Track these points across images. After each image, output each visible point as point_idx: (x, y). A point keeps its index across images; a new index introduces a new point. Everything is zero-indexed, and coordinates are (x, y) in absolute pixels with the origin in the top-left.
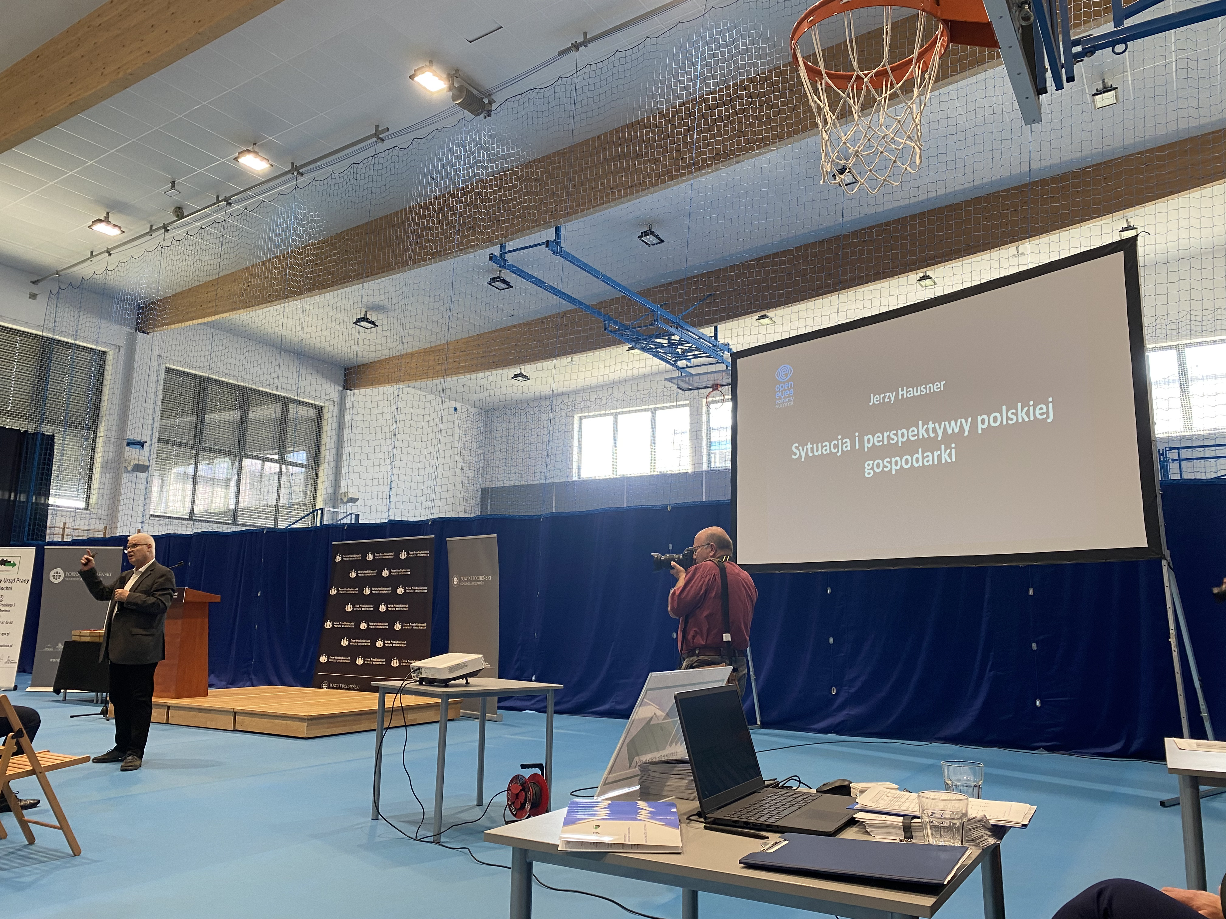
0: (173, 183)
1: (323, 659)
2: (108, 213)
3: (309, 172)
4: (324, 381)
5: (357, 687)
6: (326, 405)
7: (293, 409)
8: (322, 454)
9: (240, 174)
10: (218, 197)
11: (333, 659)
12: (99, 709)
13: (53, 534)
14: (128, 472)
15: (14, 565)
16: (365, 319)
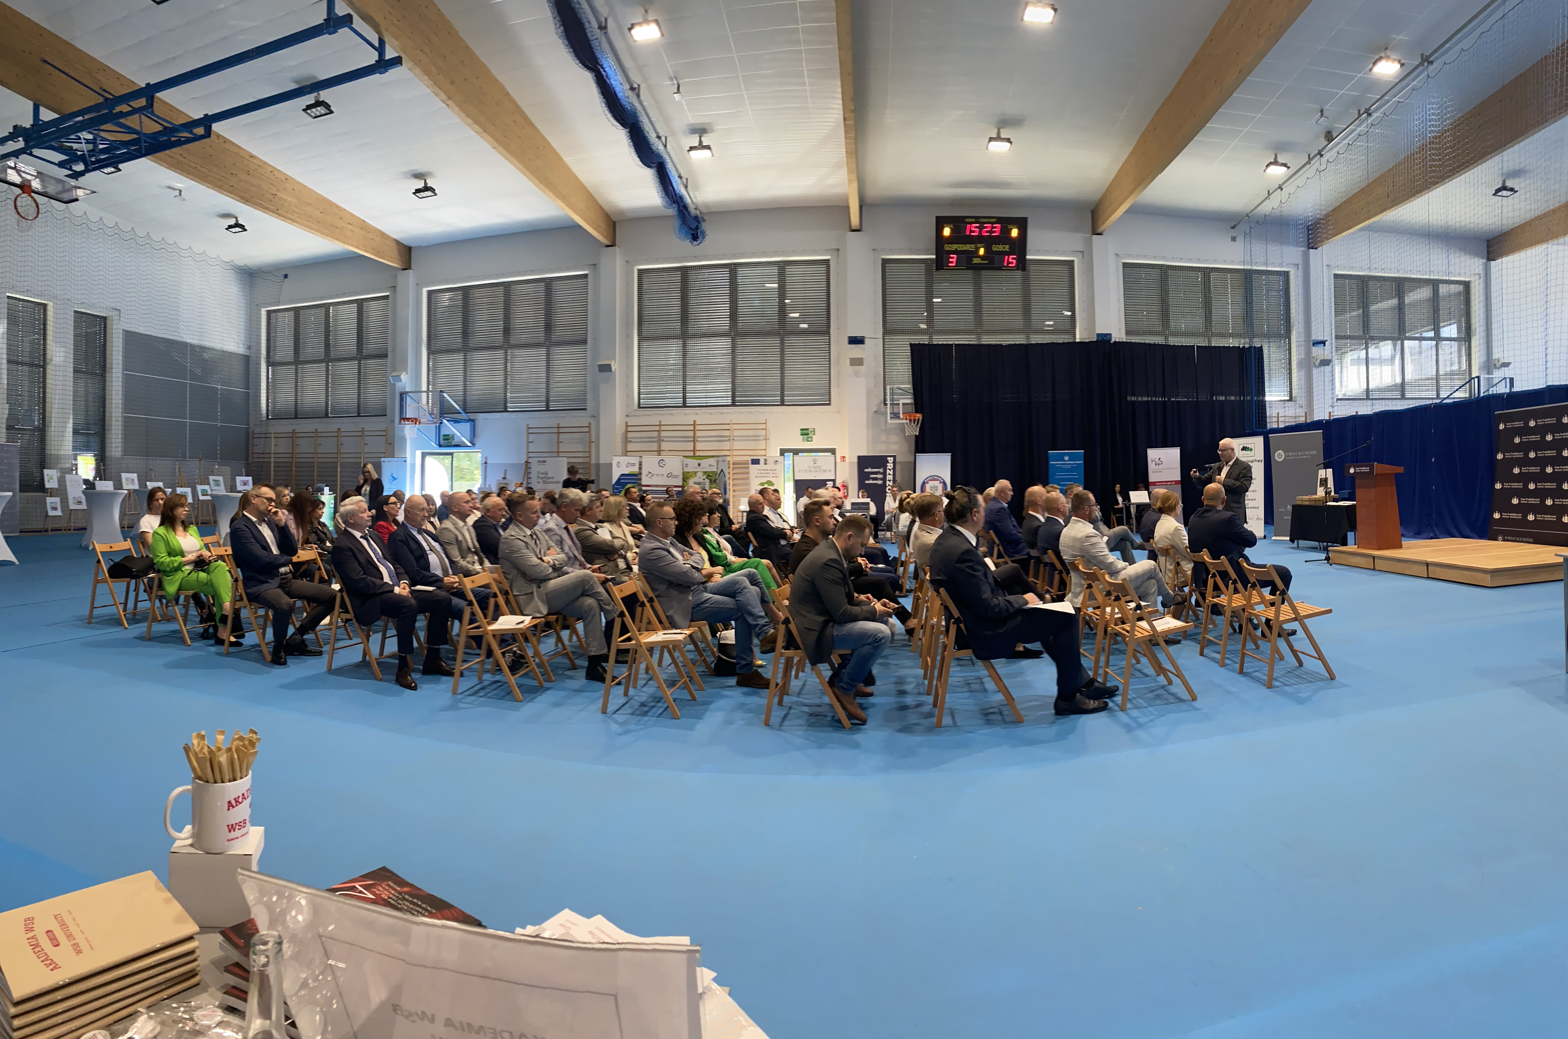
0: (1322, 111)
1: (1497, 516)
2: (1276, 155)
3: (1437, 59)
4: (1468, 257)
5: (1531, 540)
6: (1472, 279)
7: (1443, 289)
8: (1473, 327)
9: (1375, 83)
10: (1359, 111)
11: (1505, 516)
12: (1323, 556)
13: (1272, 424)
14: (1317, 367)
15: (1251, 450)
16: (1504, 188)
